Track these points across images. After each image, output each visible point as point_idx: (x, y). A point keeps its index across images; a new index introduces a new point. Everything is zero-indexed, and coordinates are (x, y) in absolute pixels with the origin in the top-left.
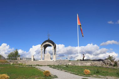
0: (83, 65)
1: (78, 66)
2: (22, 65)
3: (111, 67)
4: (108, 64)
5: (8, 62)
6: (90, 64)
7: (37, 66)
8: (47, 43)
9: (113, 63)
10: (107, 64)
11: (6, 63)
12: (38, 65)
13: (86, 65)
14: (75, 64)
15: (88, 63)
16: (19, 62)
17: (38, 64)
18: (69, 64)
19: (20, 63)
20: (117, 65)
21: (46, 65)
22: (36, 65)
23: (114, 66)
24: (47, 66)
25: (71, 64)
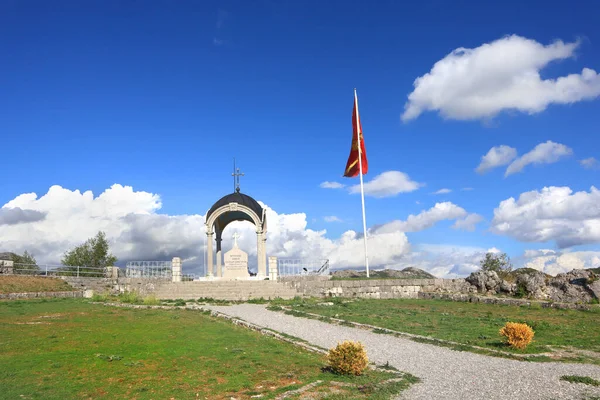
0: (390, 296)
1: (373, 300)
2: (137, 302)
3: (505, 299)
4: (488, 288)
5: (70, 288)
6: (418, 289)
7: (207, 307)
8: (234, 207)
9: (510, 285)
10: (484, 290)
11: (63, 294)
12: (210, 300)
13: (404, 295)
14: (360, 290)
15: (411, 288)
16: (117, 287)
17: (210, 296)
18: (334, 291)
19: (122, 290)
20: (527, 292)
21: (244, 299)
22: (201, 300)
23: (517, 295)
24: (250, 302)
25: (340, 290)
